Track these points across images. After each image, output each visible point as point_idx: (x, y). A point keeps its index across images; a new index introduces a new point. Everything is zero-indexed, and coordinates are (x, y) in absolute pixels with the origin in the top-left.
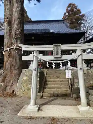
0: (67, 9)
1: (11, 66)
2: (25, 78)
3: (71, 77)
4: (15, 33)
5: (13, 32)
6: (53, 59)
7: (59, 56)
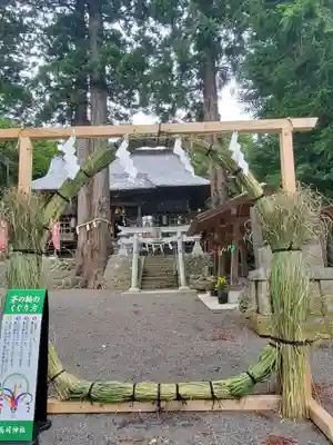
2: (117, 266)
6: (153, 241)
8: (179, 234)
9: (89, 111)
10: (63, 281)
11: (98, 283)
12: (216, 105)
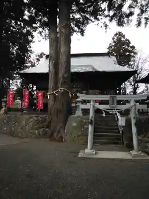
0: (113, 38)
1: (58, 111)
2: (74, 124)
3: (124, 125)
6: (109, 108)
7: (114, 106)
8: (132, 103)
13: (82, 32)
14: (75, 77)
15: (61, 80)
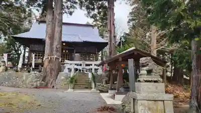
1: (52, 69)
2: (63, 78)
4: (56, 47)
5: (54, 46)
7: (84, 67)
9: (54, 3)
10: (35, 84)
11: (52, 85)
12: (113, 9)
13: (71, 13)
14: (64, 44)
15: (55, 49)
